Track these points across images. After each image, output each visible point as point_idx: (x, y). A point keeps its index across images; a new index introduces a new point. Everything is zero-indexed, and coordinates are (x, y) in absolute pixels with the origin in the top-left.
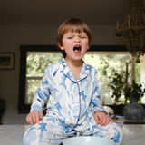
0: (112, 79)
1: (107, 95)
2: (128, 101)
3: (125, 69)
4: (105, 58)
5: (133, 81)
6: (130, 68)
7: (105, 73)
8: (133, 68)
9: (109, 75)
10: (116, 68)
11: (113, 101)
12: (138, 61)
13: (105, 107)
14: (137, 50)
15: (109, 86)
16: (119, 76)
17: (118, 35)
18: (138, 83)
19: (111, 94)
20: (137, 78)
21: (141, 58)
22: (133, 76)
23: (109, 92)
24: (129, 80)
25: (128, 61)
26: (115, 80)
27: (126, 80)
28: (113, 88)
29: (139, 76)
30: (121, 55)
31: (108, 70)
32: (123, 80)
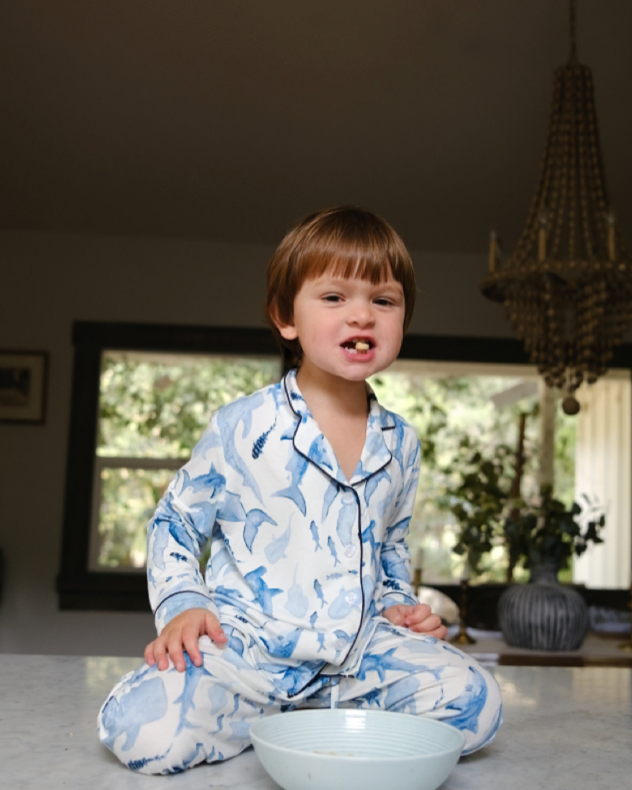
0: (456, 480)
1: (430, 543)
2: (519, 572)
3: (511, 437)
4: (434, 390)
5: (546, 491)
6: (533, 433)
7: (429, 452)
8: (549, 433)
9: (444, 460)
10: (474, 434)
11: (457, 569)
12: (572, 408)
13: (426, 595)
14: (570, 361)
15: (442, 506)
16: (487, 468)
17: (492, 292)
18: (566, 499)
19: (450, 539)
20: (560, 478)
21: (583, 394)
22: (547, 468)
23: (438, 532)
24: (529, 485)
25: (525, 405)
26: (470, 481)
27: (516, 483)
28: (460, 514)
29: (569, 469)
30: (497, 381)
31: (439, 438)
32: (503, 483)
